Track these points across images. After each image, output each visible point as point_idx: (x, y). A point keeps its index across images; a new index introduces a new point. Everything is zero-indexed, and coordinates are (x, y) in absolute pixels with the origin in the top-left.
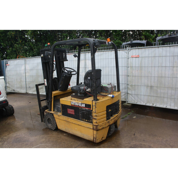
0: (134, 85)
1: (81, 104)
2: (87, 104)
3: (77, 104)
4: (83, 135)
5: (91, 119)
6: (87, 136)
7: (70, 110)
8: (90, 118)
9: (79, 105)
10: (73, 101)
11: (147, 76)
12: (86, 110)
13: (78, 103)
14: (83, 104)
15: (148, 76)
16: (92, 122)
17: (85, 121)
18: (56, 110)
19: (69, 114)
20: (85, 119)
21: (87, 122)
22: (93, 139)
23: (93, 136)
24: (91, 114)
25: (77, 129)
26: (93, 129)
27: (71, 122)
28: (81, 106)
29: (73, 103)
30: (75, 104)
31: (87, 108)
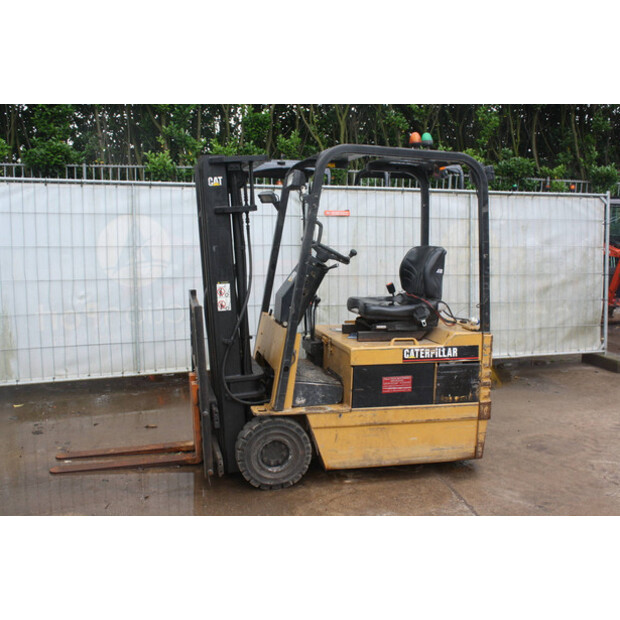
0: (334, 304)
1: (444, 350)
2: (467, 345)
3: (427, 353)
4: (437, 452)
5: (475, 390)
6: (453, 448)
7: (393, 379)
8: (470, 386)
9: (434, 355)
10: (410, 347)
11: (374, 274)
12: (458, 367)
13: (431, 349)
14: (452, 348)
15: (376, 276)
16: (475, 399)
17: (453, 401)
18: (303, 401)
19: (387, 394)
20: (453, 396)
21: (459, 401)
22: (476, 448)
23: (477, 439)
24: (477, 372)
25: (415, 439)
26: (480, 417)
27: (397, 421)
28: (444, 356)
29: (412, 352)
30: (422, 353)
31: (464, 357)
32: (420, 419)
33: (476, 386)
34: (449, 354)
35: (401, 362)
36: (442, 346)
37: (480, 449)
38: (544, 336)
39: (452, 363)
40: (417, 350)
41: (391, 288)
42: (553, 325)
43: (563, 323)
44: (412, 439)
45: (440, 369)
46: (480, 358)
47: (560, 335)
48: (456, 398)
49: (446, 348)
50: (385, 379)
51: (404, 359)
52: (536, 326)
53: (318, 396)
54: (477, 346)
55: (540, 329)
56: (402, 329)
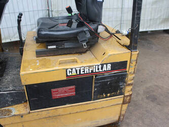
1: (100, 67)
2: (119, 61)
3: (86, 70)
5: (122, 88)
7: (60, 90)
8: (118, 86)
9: (92, 71)
10: (72, 67)
12: (110, 77)
13: (90, 67)
16: (121, 94)
17: (106, 97)
19: (57, 99)
20: (106, 94)
21: (109, 97)
22: (119, 117)
23: (121, 113)
24: (125, 78)
25: (80, 119)
26: (124, 103)
27: (66, 113)
28: (100, 70)
29: (74, 70)
30: (82, 71)
31: (116, 70)
32: (83, 110)
33: (123, 86)
34: (105, 69)
35: (65, 78)
36: (99, 64)
37: (122, 118)
38: (152, 22)
39: (107, 75)
40: (78, 69)
41: (69, 10)
42: (156, 18)
43: (160, 17)
44: (78, 120)
45: (96, 79)
46: (127, 69)
47: (158, 22)
48: (108, 95)
49: (102, 65)
50: (53, 90)
51: (67, 76)
52: (149, 18)
53: (8, 101)
54: (127, 61)
55: (151, 20)
56: (70, 46)
